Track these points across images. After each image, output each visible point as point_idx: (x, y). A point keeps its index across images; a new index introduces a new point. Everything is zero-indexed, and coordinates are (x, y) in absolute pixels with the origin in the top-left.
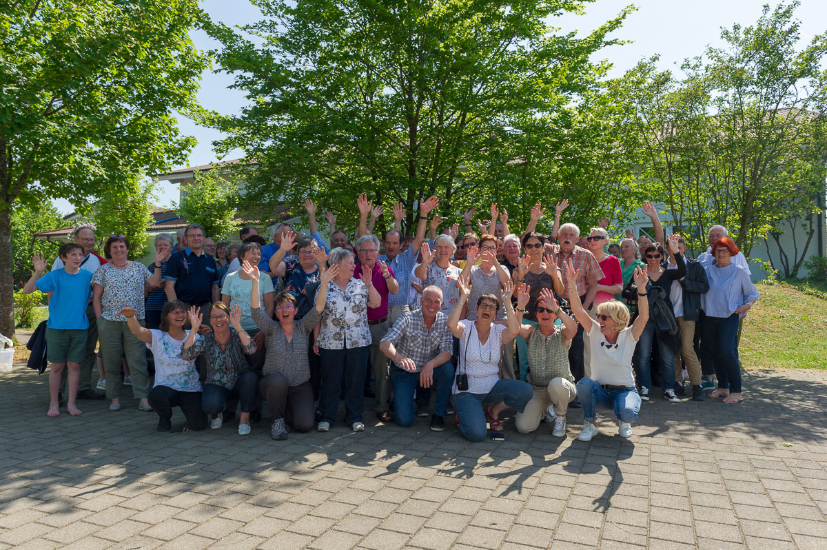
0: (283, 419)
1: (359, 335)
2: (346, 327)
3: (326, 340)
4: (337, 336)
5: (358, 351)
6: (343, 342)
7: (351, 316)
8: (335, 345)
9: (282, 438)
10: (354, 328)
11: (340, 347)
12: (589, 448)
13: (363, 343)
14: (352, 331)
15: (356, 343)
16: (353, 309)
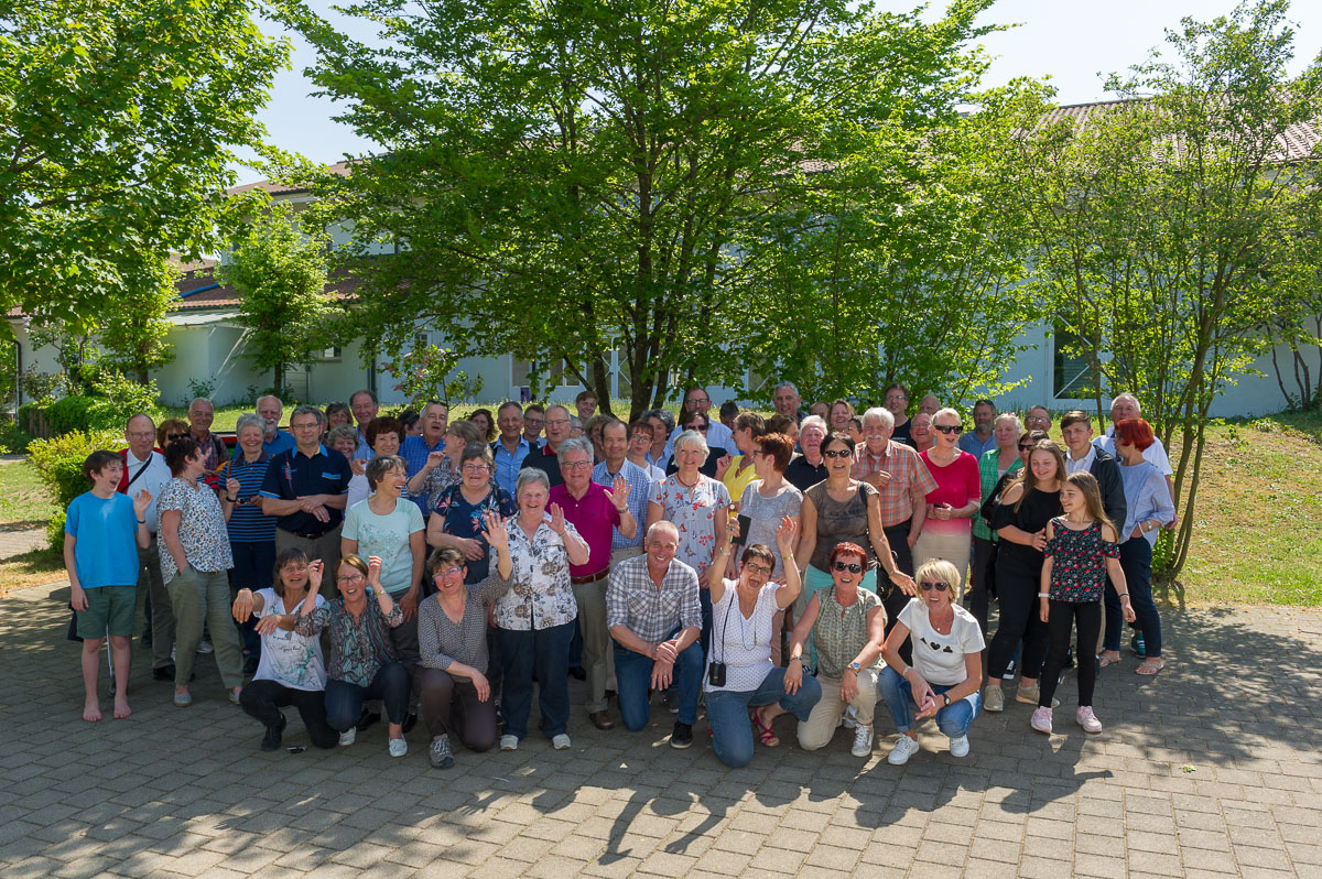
0: (445, 736)
1: (554, 606)
2: (533, 597)
3: (505, 615)
4: (521, 611)
5: (552, 632)
6: (529, 619)
7: (540, 580)
8: (517, 624)
9: (445, 764)
10: (546, 598)
11: (526, 627)
12: (901, 778)
13: (560, 620)
14: (543, 603)
15: (549, 620)
16: (543, 568)
